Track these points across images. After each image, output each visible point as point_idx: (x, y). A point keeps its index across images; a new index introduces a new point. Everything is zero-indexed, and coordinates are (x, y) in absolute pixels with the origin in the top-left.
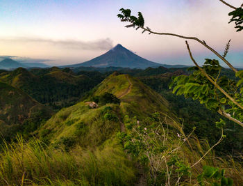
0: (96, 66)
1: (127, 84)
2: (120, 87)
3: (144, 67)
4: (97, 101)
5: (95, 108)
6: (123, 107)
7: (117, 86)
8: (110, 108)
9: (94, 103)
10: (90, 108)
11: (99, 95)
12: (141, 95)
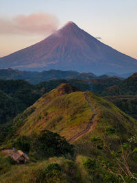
0: (21, 68)
1: (89, 112)
2: (73, 117)
3: (124, 73)
4: (26, 149)
5: (22, 162)
6: (81, 166)
7: (66, 117)
8: (57, 167)
9: (21, 153)
10: (13, 163)
11: (28, 133)
12: (115, 137)
